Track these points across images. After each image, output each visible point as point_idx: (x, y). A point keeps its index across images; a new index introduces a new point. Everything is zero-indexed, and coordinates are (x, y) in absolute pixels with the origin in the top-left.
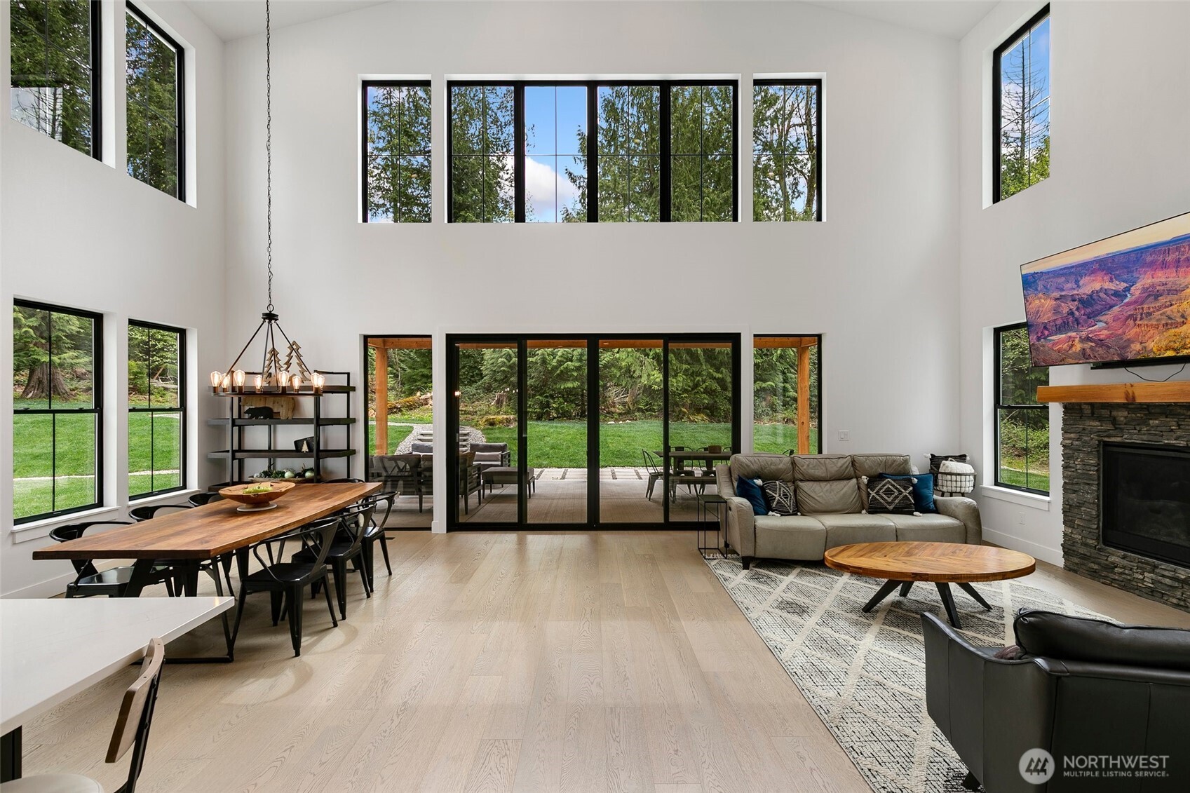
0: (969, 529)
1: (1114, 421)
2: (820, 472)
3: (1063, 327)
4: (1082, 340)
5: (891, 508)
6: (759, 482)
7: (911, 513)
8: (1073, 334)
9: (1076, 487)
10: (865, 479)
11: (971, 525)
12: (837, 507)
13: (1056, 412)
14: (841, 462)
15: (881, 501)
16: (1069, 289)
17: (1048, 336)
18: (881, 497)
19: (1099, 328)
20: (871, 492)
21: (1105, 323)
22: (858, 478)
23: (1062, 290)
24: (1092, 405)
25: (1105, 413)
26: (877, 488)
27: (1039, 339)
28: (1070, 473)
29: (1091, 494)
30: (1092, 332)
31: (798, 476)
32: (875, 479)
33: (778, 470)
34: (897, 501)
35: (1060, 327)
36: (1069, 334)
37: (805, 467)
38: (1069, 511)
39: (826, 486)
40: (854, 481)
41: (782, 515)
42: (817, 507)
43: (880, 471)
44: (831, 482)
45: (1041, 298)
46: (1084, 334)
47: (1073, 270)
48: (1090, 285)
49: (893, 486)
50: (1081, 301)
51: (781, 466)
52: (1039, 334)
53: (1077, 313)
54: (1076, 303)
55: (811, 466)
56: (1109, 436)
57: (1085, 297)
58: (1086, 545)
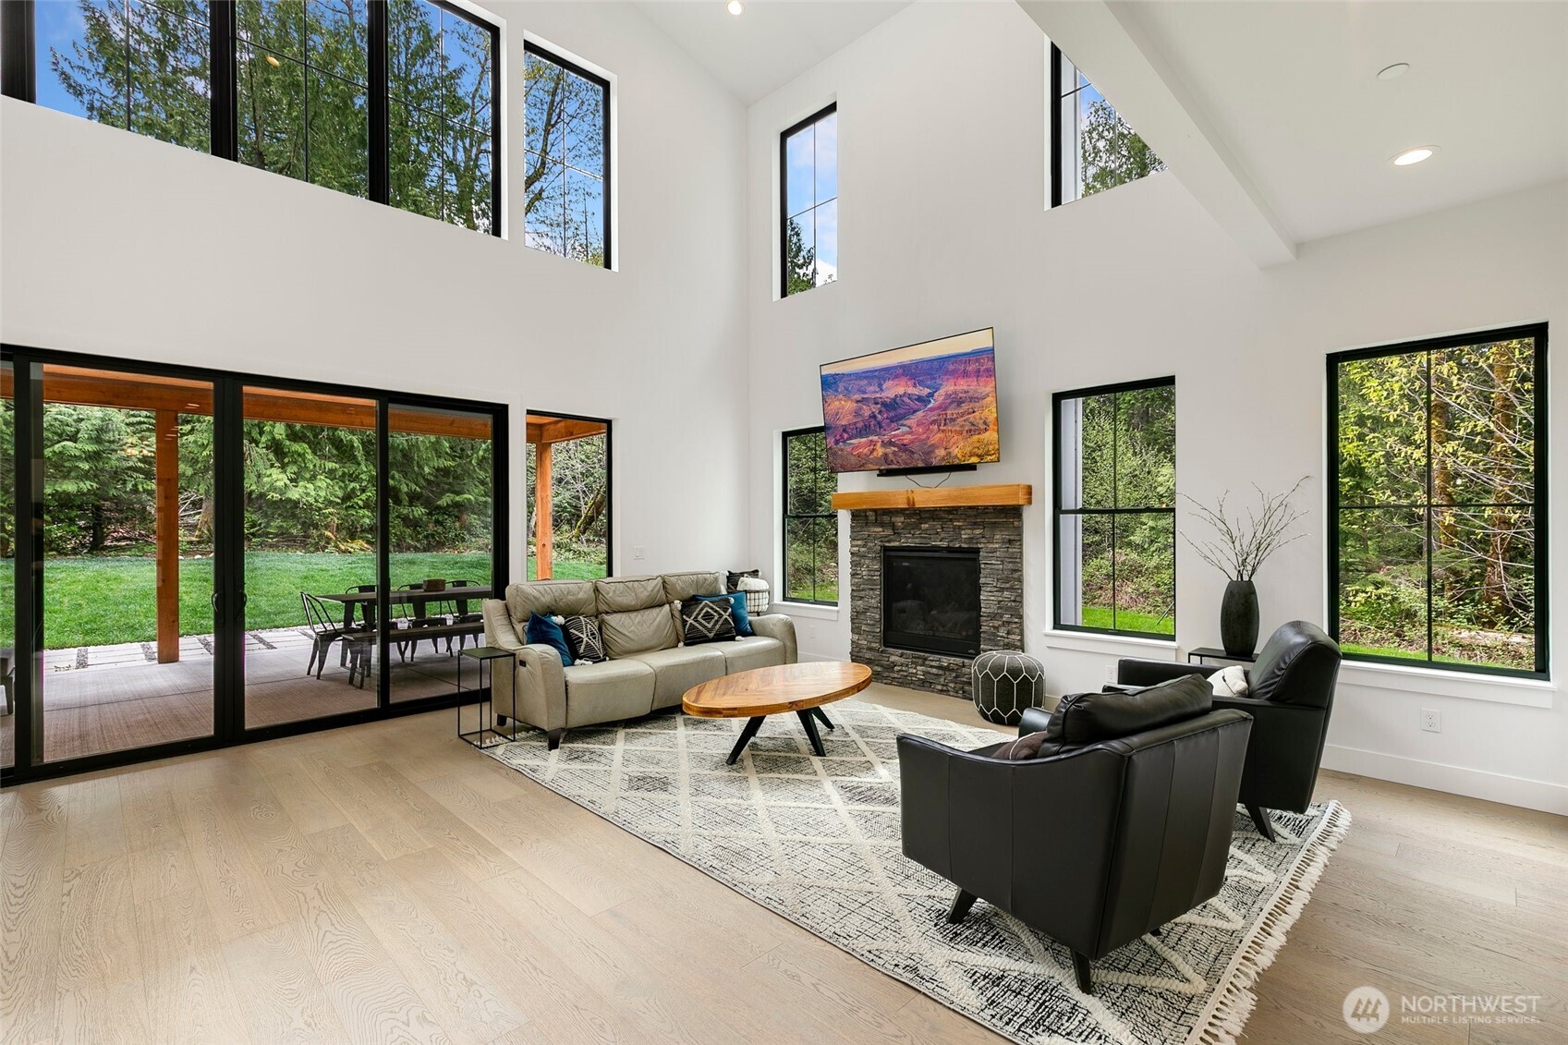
0: (787, 648)
1: (893, 526)
2: (628, 600)
3: (864, 430)
4: (884, 444)
5: (711, 635)
6: (559, 620)
7: (732, 639)
8: (875, 438)
9: (862, 594)
10: (678, 604)
11: (789, 644)
12: (652, 643)
13: (844, 519)
14: (652, 584)
15: (701, 628)
16: (872, 391)
17: (848, 439)
18: (701, 624)
19: (901, 433)
20: (688, 619)
21: (909, 427)
22: (670, 603)
23: (864, 392)
24: (875, 511)
25: (886, 519)
26: (695, 613)
27: (837, 442)
28: (857, 580)
29: (875, 599)
30: (895, 436)
31: (603, 607)
32: (690, 603)
33: (578, 601)
34: (717, 627)
35: (860, 431)
36: (871, 438)
37: (610, 595)
38: (856, 616)
39: (637, 617)
40: (667, 606)
41: (594, 662)
42: (628, 646)
43: (692, 593)
44: (642, 612)
45: (841, 400)
46: (886, 438)
47: (876, 373)
48: (894, 390)
49: (712, 608)
50: (884, 404)
51: (581, 595)
52: (838, 437)
53: (879, 416)
54: (879, 406)
55: (618, 592)
56: (889, 542)
57: (888, 400)
58: (870, 649)
